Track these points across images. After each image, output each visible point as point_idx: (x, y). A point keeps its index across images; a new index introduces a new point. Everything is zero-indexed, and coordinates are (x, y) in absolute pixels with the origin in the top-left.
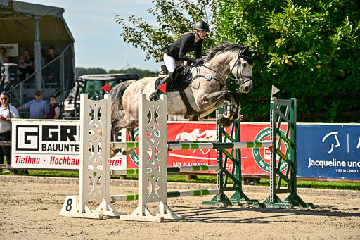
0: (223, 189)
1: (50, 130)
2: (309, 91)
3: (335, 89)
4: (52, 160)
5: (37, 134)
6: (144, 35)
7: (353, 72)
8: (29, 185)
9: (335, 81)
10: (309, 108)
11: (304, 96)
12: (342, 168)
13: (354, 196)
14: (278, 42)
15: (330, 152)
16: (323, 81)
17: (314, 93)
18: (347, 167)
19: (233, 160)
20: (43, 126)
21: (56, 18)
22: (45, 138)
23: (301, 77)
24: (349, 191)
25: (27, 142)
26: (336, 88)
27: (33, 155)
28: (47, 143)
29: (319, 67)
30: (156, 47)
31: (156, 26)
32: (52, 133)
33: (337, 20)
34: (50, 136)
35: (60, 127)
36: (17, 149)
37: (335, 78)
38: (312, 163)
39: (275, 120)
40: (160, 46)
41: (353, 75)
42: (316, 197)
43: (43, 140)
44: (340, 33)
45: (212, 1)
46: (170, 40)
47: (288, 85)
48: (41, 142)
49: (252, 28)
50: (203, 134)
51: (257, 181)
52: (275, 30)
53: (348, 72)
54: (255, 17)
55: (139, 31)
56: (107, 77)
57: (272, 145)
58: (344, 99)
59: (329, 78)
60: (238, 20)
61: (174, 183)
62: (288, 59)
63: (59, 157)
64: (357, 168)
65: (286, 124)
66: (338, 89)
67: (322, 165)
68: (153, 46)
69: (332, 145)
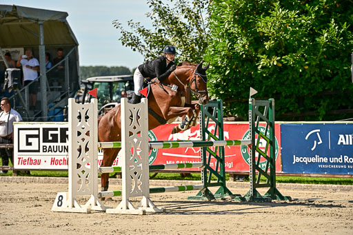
0: (207, 184)
1: (50, 132)
2: (299, 91)
3: (324, 89)
4: (53, 161)
5: (38, 136)
6: (142, 39)
7: (340, 72)
8: (30, 185)
9: (323, 81)
10: (299, 107)
11: (294, 96)
12: (324, 163)
13: (335, 190)
14: (267, 45)
15: (313, 149)
16: (312, 81)
17: (303, 93)
18: (329, 163)
19: (217, 157)
20: (44, 129)
21: (60, 22)
22: (46, 140)
23: (290, 78)
24: (331, 185)
25: (29, 144)
26: (324, 87)
27: (34, 156)
28: (48, 145)
29: (307, 67)
30: (153, 50)
31: (153, 31)
32: (52, 135)
33: (323, 22)
34: (50, 138)
35: (59, 130)
36: (19, 151)
37: (323, 78)
38: (297, 160)
39: (254, 119)
40: (157, 49)
41: (340, 75)
42: (300, 192)
43: (44, 142)
44: (326, 35)
45: (208, 4)
46: (167, 43)
47: (278, 85)
48: (42, 144)
49: (242, 31)
50: (194, 134)
51: (246, 177)
52: (264, 33)
53: (335, 72)
54: (245, 21)
55: (138, 35)
56: (114, 78)
57: (250, 143)
58: (333, 99)
59: (317, 78)
60: (229, 24)
61: (167, 181)
62: (277, 61)
63: (59, 158)
64: (339, 164)
65: (265, 122)
66: (326, 88)
67: (306, 161)
68: (151, 49)
69: (315, 142)
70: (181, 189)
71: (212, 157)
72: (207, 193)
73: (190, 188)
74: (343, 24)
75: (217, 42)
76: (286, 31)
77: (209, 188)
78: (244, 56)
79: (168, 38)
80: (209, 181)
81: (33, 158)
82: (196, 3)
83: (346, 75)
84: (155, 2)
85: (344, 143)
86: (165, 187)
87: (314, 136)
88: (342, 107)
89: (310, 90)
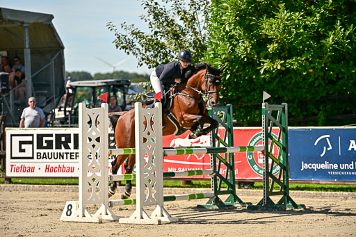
0: (217, 192)
2: (301, 95)
3: (328, 93)
4: (47, 168)
5: (31, 143)
6: (136, 42)
7: (346, 76)
8: (24, 193)
9: (327, 84)
10: (302, 112)
11: (297, 101)
12: (334, 170)
13: (346, 198)
14: (271, 48)
15: (322, 155)
16: (316, 85)
17: (307, 97)
18: (339, 170)
19: (226, 164)
20: (38, 135)
22: (40, 146)
23: (293, 81)
24: (342, 192)
25: (22, 151)
26: (328, 91)
27: (28, 163)
28: (42, 151)
29: (311, 71)
30: (148, 53)
32: (46, 141)
33: (328, 23)
34: (45, 145)
35: (54, 136)
36: (12, 158)
37: (327, 81)
38: (305, 166)
39: (267, 125)
40: (152, 52)
42: (309, 199)
43: (38, 148)
45: (204, 6)
46: (162, 46)
47: (280, 89)
48: (36, 151)
49: (244, 34)
50: (197, 140)
51: (251, 185)
52: (267, 35)
54: (247, 23)
55: (131, 37)
56: (97, 83)
57: (263, 149)
58: (337, 103)
59: (322, 82)
60: (230, 26)
61: (169, 188)
62: (281, 65)
63: (54, 165)
64: (350, 170)
65: (278, 128)
66: (330, 92)
67: (315, 168)
68: (146, 52)
69: (325, 147)
70: (192, 197)
71: (222, 163)
72: (217, 201)
73: (201, 196)
74: (349, 25)
75: (217, 45)
77: (219, 196)
78: (246, 60)
80: (219, 189)
81: (27, 165)
82: (192, 5)
83: (352, 79)
84: (150, 4)
86: (175, 195)
87: (324, 142)
88: (346, 112)
89: (313, 94)
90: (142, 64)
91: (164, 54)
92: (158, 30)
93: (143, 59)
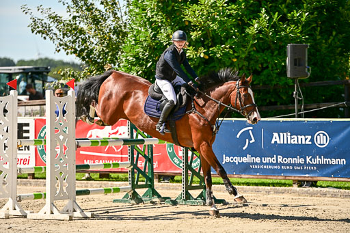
0: (134, 186)
6: (53, 26)
7: (270, 66)
12: (256, 164)
13: (268, 193)
14: (194, 35)
15: (244, 148)
18: (261, 163)
19: (145, 156)
24: (264, 187)
29: (235, 60)
30: (66, 39)
31: (66, 17)
33: (253, 12)
37: (252, 71)
38: (226, 160)
40: (70, 38)
41: (270, 68)
44: (256, 26)
46: (82, 32)
49: (166, 20)
50: (115, 131)
51: (171, 178)
52: (190, 22)
53: (265, 65)
54: (170, 8)
55: (48, 21)
56: (13, 69)
58: (261, 94)
59: (246, 72)
60: (152, 12)
62: (204, 53)
64: (272, 164)
66: (255, 83)
67: (236, 161)
68: (64, 38)
69: (247, 140)
71: (140, 156)
74: (274, 14)
75: (139, 32)
76: (214, 20)
77: (137, 190)
79: (82, 26)
80: (137, 183)
85: (278, 142)
86: (89, 189)
88: (271, 103)
90: (59, 50)
91: (83, 39)
92: (77, 15)
93: (61, 45)
